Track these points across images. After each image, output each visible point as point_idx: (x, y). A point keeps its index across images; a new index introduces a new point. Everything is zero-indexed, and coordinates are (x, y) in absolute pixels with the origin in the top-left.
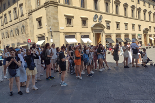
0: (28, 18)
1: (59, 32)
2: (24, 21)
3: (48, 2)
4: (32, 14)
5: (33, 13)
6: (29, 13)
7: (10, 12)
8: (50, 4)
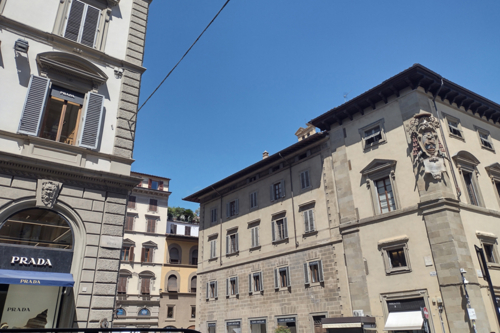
0: (341, 241)
1: (478, 284)
2: (319, 249)
3: (438, 200)
4: (358, 231)
5: (360, 228)
6: (341, 230)
7: (255, 224)
8: (445, 207)
